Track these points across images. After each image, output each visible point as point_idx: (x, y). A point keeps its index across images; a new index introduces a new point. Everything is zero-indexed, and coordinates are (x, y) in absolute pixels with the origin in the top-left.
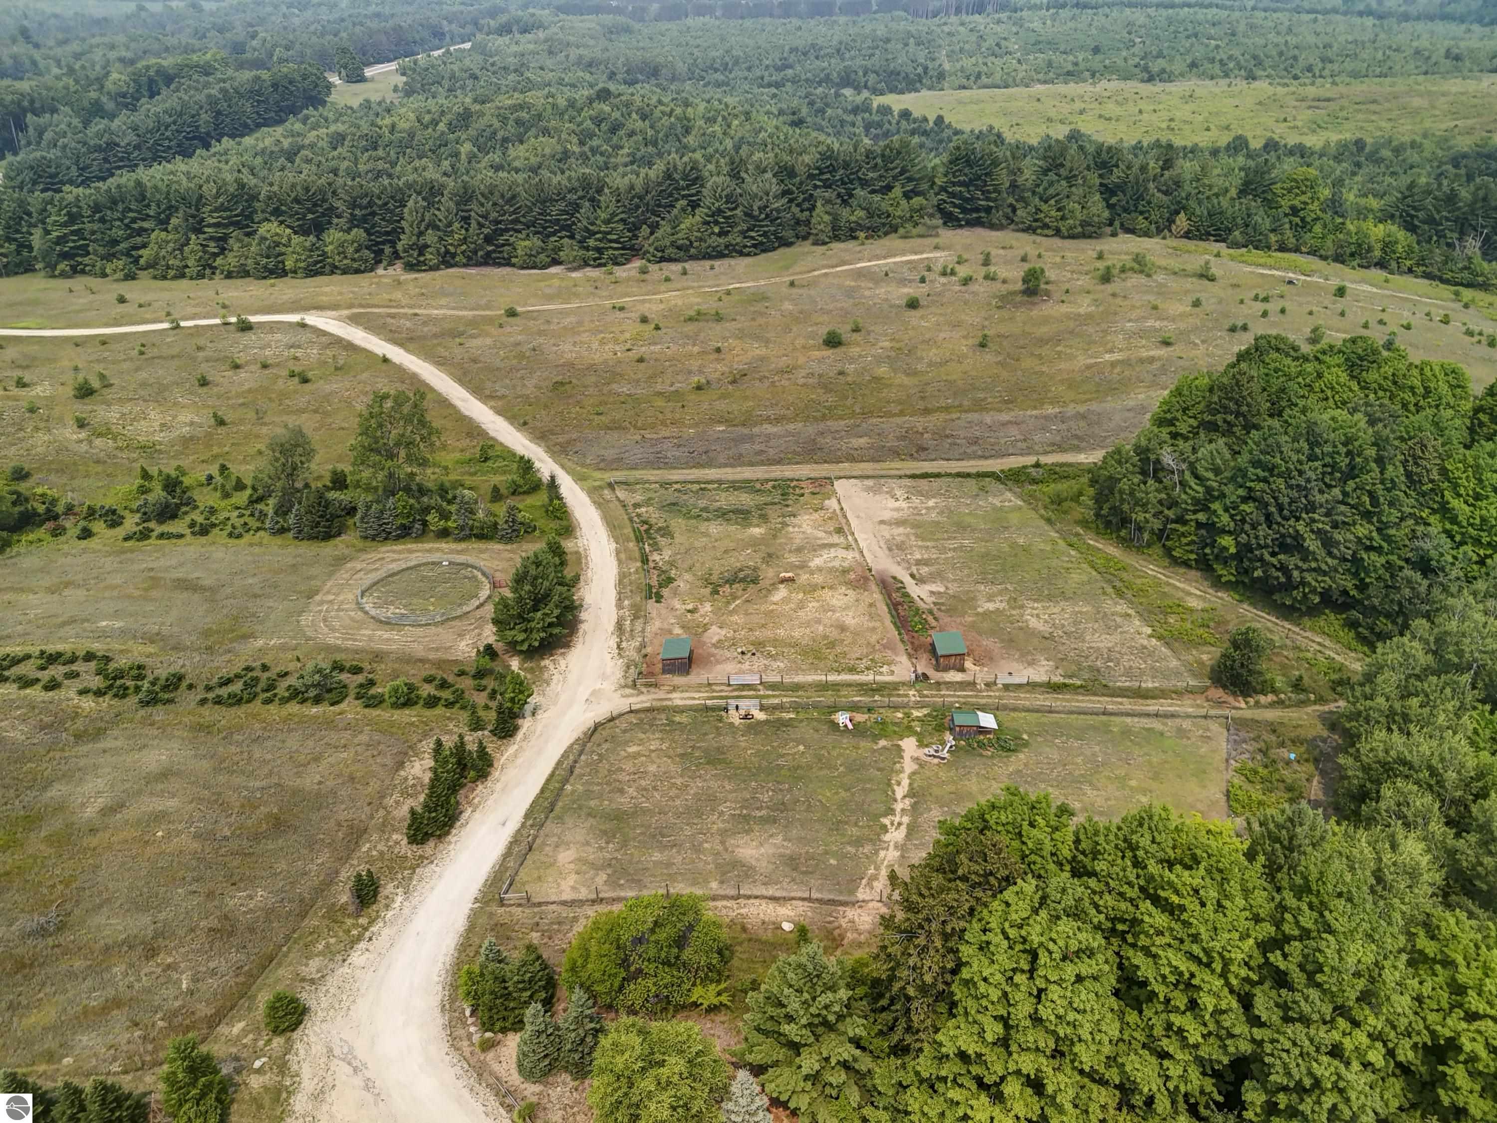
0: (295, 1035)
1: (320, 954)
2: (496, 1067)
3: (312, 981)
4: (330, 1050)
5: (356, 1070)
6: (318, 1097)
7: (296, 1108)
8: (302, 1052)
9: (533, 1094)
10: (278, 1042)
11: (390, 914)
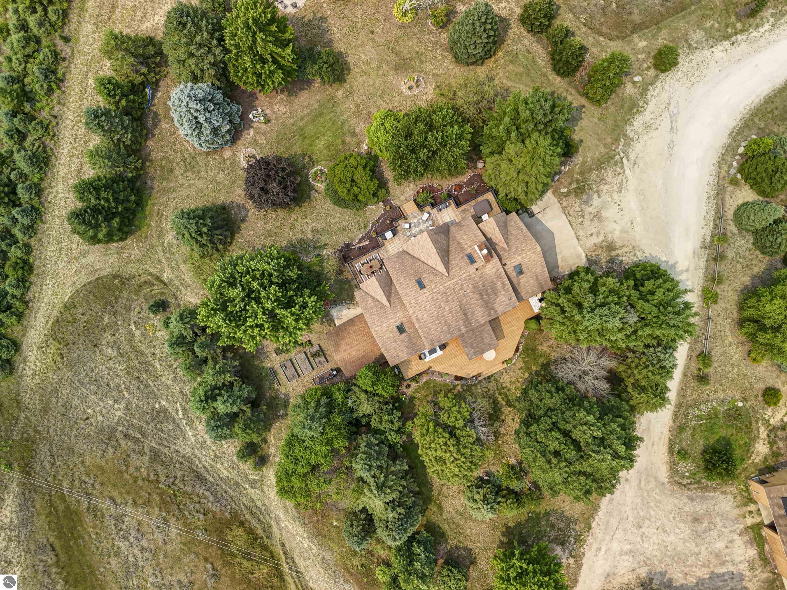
0: (662, 76)
1: (705, 30)
2: (727, 197)
3: (690, 46)
4: (669, 104)
5: (672, 128)
6: (647, 127)
7: (636, 124)
8: (657, 90)
9: (731, 231)
10: (652, 72)
11: (755, 34)
